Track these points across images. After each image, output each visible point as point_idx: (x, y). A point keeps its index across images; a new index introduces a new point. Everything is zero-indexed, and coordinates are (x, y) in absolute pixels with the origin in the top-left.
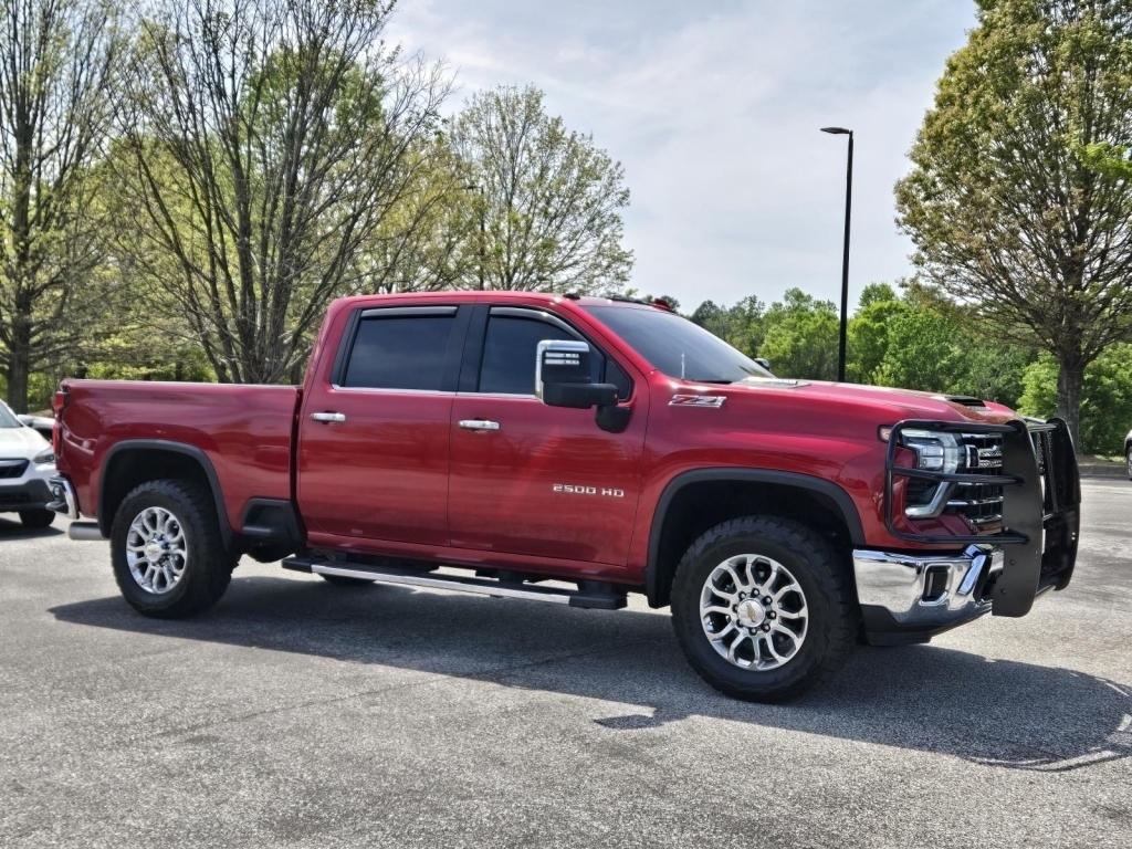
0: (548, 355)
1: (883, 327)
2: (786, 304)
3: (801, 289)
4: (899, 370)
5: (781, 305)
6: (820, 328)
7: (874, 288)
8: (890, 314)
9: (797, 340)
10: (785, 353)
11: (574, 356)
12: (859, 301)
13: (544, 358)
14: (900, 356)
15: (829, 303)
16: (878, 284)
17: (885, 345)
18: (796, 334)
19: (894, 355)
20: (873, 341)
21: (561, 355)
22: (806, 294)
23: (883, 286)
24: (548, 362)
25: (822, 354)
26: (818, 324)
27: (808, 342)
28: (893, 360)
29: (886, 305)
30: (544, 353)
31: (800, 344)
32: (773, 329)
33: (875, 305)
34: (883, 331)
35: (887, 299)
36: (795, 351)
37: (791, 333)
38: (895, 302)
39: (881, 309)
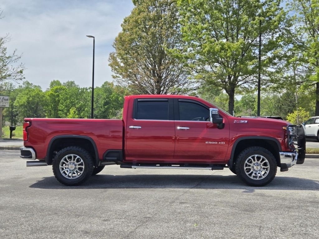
0: (213, 112)
1: (58, 94)
2: (23, 86)
3: (28, 81)
4: (64, 109)
5: (22, 86)
6: (37, 94)
7: (54, 81)
8: (60, 90)
9: (28, 98)
10: (24, 103)
11: (216, 112)
12: (49, 86)
13: (212, 112)
14: (64, 104)
15: (39, 86)
16: (56, 80)
17: (59, 101)
18: (28, 96)
19: (62, 104)
20: (55, 99)
21: (215, 112)
22: (30, 83)
23: (57, 81)
24: (213, 113)
25: (38, 103)
26: (36, 93)
27: (33, 99)
28: (62, 106)
29: (59, 87)
30: (212, 111)
31: (30, 99)
32: (20, 94)
33: (55, 88)
34: (58, 96)
35: (59, 85)
36: (28, 102)
37: (26, 96)
38: (61, 86)
39: (57, 89)
